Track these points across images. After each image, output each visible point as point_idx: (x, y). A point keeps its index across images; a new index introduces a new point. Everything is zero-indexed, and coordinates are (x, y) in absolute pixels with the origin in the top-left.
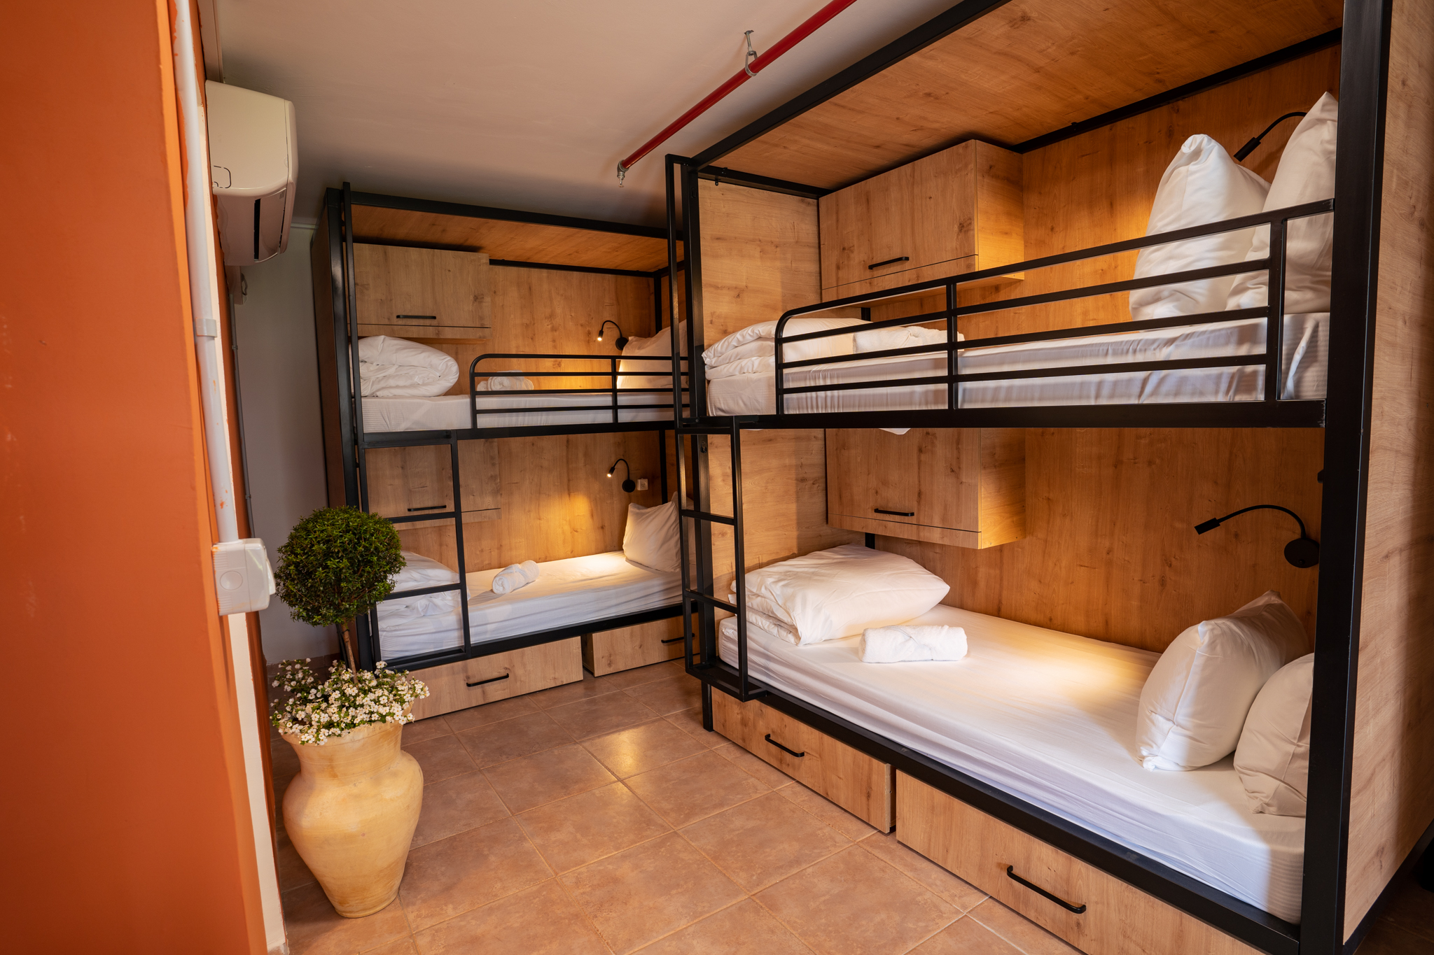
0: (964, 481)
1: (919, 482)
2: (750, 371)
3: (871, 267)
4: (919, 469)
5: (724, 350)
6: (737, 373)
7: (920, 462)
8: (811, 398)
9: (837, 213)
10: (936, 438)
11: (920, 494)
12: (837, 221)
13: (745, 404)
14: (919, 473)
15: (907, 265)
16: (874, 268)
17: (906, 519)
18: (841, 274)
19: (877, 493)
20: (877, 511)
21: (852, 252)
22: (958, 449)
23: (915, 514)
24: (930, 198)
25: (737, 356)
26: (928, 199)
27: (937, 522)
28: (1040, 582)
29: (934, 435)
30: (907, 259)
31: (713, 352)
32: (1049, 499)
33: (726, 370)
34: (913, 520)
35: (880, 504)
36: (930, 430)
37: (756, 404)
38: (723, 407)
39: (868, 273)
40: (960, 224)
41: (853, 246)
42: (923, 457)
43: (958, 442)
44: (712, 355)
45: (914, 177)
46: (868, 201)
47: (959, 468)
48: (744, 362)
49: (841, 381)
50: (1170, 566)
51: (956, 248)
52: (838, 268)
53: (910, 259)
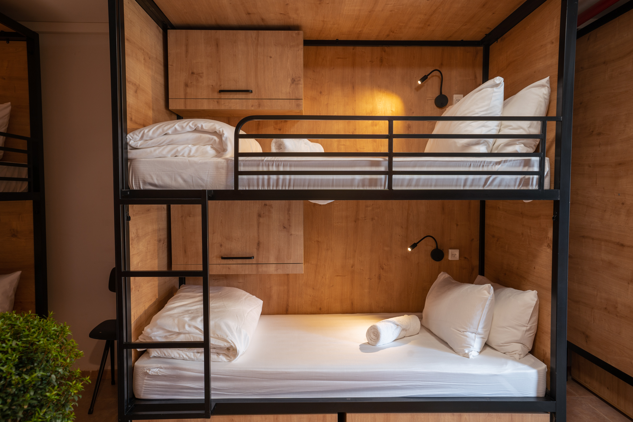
0: (293, 233)
1: (259, 236)
2: (186, 154)
3: (221, 91)
4: (258, 227)
5: (156, 135)
6: (169, 156)
7: (259, 224)
8: (263, 179)
9: (187, 45)
10: (272, 208)
11: (259, 244)
12: (187, 51)
13: (185, 181)
14: (258, 230)
15: (250, 96)
16: (222, 93)
17: (247, 261)
18: (189, 90)
19: (221, 246)
20: (223, 258)
21: (201, 77)
22: (289, 214)
23: (255, 257)
24: (271, 57)
25: (170, 142)
26: (269, 58)
27: (272, 260)
28: (314, 289)
29: (271, 206)
30: (252, 92)
31: (140, 135)
32: (318, 241)
33: (157, 152)
34: (254, 261)
35: (225, 253)
36: (267, 202)
37: (200, 181)
38: (156, 182)
39: (216, 95)
40: (293, 79)
41: (202, 73)
42: (261, 220)
43: (289, 210)
44: (138, 138)
45: (258, 40)
46: (217, 45)
47: (290, 226)
48: (180, 148)
49: (293, 169)
50: (383, 269)
51: (289, 93)
52: (186, 85)
53: (253, 92)
